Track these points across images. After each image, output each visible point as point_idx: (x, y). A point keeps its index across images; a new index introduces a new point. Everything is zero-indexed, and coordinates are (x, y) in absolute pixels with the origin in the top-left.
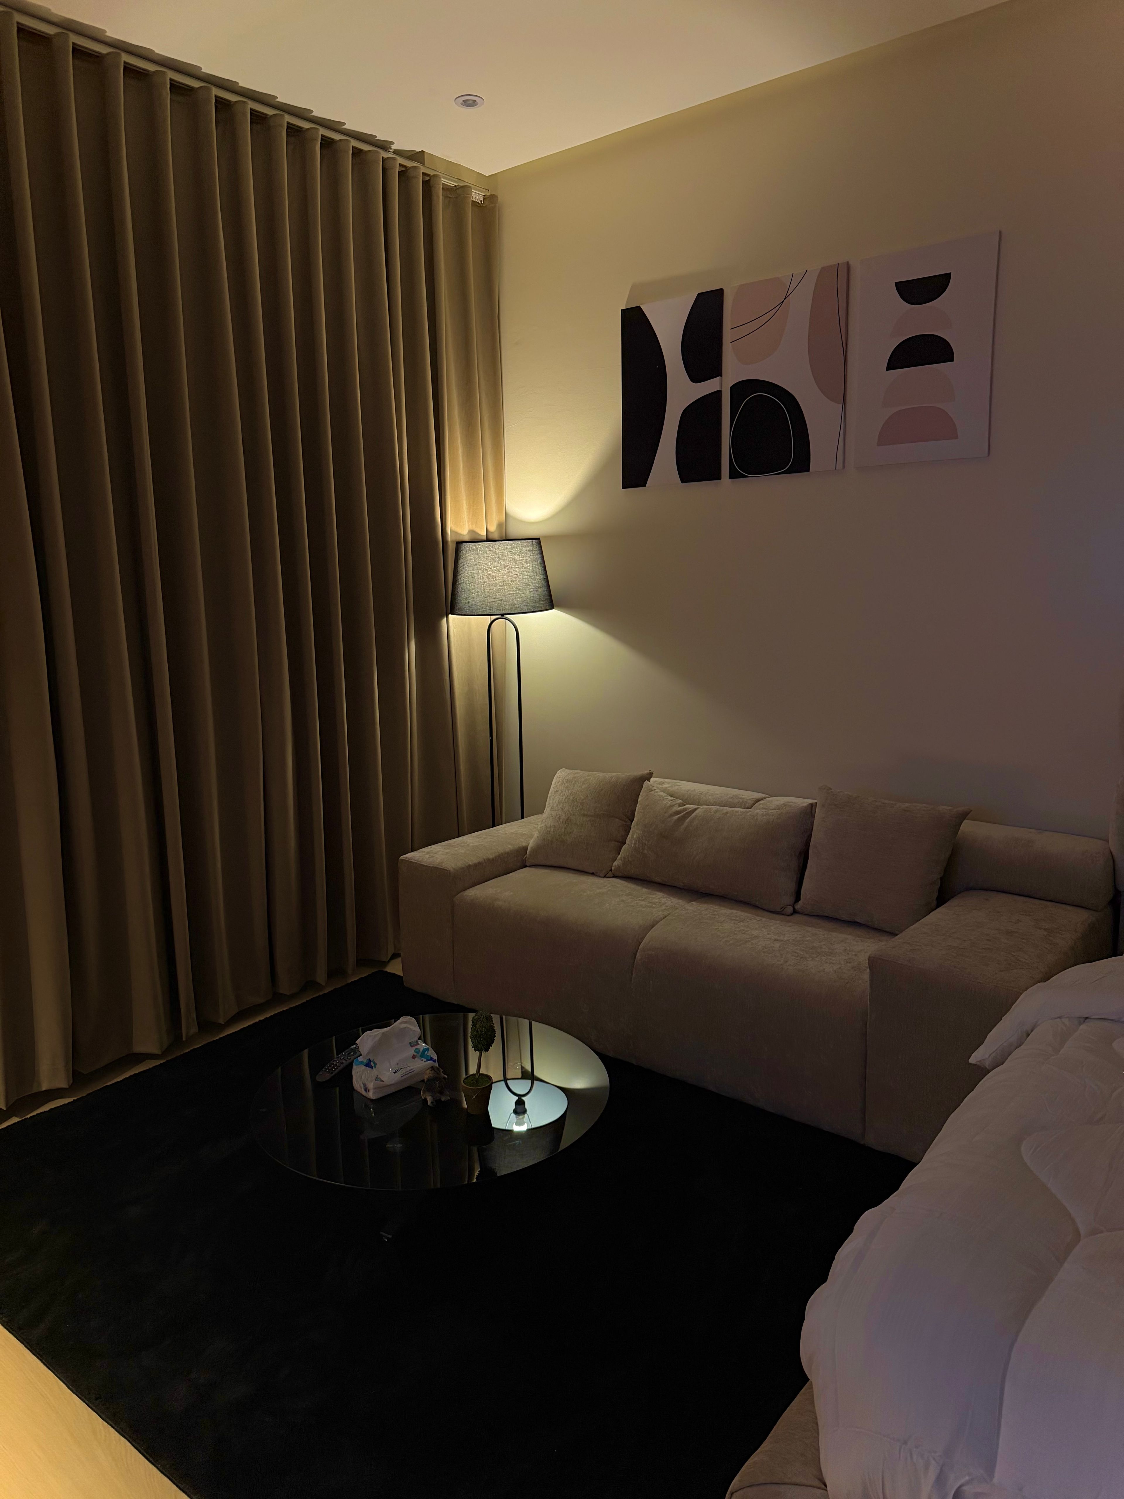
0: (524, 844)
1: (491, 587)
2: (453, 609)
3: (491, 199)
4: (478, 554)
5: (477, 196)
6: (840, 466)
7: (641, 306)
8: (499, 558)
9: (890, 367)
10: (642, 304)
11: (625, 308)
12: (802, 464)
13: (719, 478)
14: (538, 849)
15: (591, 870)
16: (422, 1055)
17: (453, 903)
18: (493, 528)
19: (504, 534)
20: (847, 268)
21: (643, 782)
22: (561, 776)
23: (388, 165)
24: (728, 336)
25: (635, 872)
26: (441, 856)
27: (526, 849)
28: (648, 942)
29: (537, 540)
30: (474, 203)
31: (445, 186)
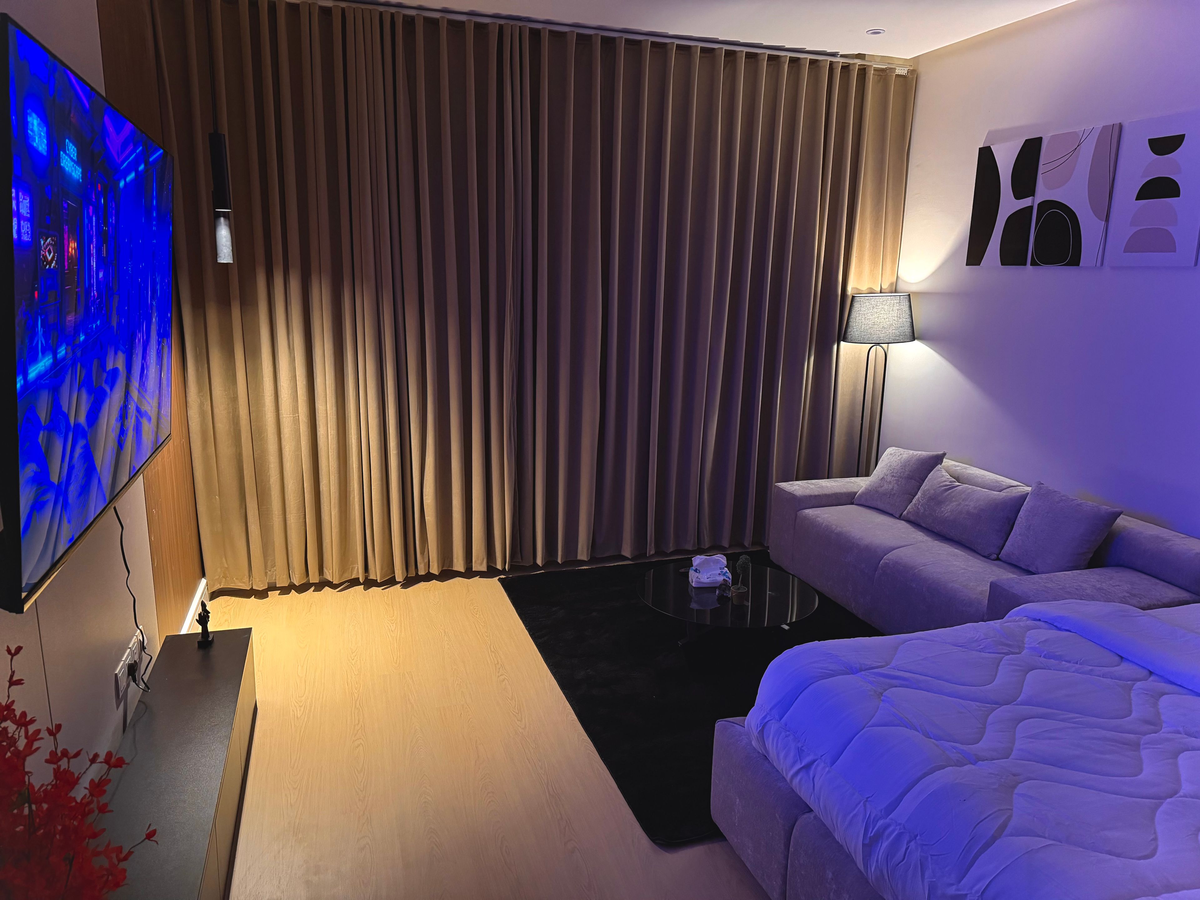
0: (856, 490)
1: (866, 326)
2: (843, 336)
3: (912, 72)
4: (861, 304)
5: (901, 71)
6: (1099, 264)
7: (991, 146)
8: (873, 307)
9: (1138, 198)
10: (992, 145)
11: (982, 146)
12: (1075, 261)
13: (1025, 264)
14: (863, 494)
15: (891, 512)
16: (724, 574)
17: (796, 515)
18: (885, 286)
19: (894, 290)
20: (1121, 127)
21: (938, 460)
22: (889, 450)
23: (834, 66)
24: (1041, 169)
25: (912, 518)
26: (797, 487)
27: (856, 493)
28: (889, 556)
29: (909, 295)
30: (898, 76)
31: (876, 70)
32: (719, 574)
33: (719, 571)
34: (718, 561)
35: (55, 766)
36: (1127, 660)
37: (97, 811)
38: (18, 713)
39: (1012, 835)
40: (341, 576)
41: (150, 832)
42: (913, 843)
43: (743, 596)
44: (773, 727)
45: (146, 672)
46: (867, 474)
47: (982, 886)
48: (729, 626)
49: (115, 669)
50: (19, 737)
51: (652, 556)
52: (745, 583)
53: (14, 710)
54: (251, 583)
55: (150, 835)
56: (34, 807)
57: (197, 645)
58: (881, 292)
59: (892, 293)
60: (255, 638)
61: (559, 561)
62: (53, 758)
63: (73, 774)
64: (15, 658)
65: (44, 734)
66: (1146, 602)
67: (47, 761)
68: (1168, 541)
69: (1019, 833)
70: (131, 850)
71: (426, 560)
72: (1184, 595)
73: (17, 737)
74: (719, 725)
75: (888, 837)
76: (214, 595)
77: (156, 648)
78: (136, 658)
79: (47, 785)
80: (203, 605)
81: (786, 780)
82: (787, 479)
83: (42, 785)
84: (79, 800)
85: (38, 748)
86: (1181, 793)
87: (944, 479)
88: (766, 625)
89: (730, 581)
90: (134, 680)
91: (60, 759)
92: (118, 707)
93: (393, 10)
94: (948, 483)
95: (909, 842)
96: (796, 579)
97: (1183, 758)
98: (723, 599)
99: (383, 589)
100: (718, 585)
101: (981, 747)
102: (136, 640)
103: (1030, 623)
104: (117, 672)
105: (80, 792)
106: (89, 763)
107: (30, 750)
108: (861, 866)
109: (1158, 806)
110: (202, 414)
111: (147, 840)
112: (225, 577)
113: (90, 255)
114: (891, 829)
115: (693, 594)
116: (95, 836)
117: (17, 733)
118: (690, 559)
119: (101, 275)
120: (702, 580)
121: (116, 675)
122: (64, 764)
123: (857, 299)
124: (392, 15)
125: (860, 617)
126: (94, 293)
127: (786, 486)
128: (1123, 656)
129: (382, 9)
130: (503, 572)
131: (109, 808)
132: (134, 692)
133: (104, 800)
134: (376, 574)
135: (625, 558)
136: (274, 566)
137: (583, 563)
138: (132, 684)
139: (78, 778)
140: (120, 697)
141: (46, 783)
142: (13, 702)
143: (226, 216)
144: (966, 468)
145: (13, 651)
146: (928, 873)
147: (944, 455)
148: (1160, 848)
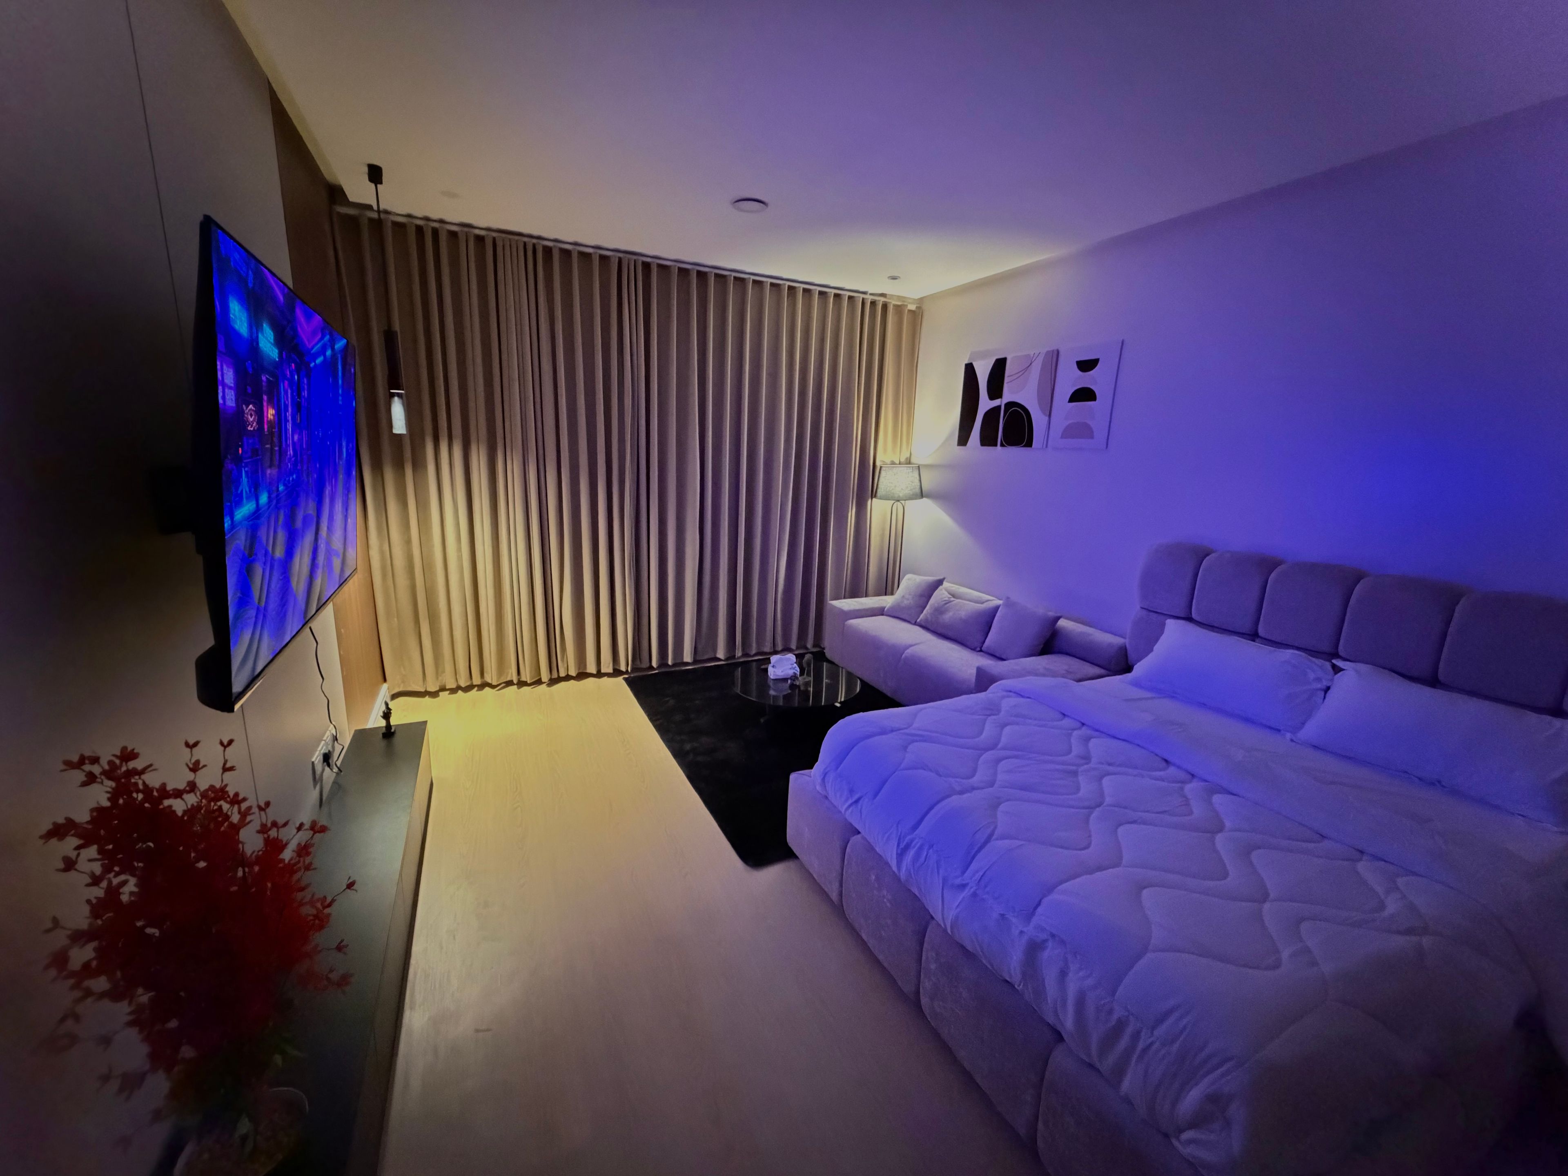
1: (890, 487)
2: (874, 495)
3: (918, 308)
4: (886, 472)
5: (912, 307)
6: (1044, 446)
7: (973, 363)
8: (895, 475)
9: (1070, 401)
10: (974, 361)
11: (967, 364)
12: (1029, 444)
13: (996, 445)
14: (890, 608)
15: (909, 620)
16: (794, 668)
17: (844, 624)
18: (903, 460)
19: (909, 462)
20: (1058, 352)
21: (940, 582)
22: (908, 576)
23: (865, 301)
24: (1006, 380)
25: (923, 624)
26: (844, 604)
27: (885, 608)
28: (909, 651)
29: (919, 467)
30: (910, 311)
31: (895, 306)
32: (790, 669)
33: (790, 666)
34: (789, 659)
35: (266, 836)
36: (1068, 716)
37: (303, 870)
38: (231, 794)
39: (997, 839)
40: (499, 678)
41: (351, 883)
42: (931, 850)
43: (807, 684)
44: (831, 776)
45: (338, 759)
46: (892, 594)
47: (978, 876)
48: (796, 705)
49: (312, 757)
50: (232, 814)
51: (739, 658)
52: (809, 675)
53: (227, 792)
54: (425, 686)
55: (350, 886)
56: (247, 870)
57: (381, 735)
58: (900, 464)
59: (907, 464)
60: (429, 727)
61: (670, 663)
62: (264, 829)
63: (281, 841)
64: (227, 749)
65: (255, 810)
66: (1078, 676)
67: (258, 832)
68: (1091, 635)
69: (1003, 837)
70: (335, 898)
71: (566, 665)
72: (1102, 671)
73: (229, 813)
74: (793, 777)
75: (914, 847)
76: (394, 697)
77: (346, 739)
78: (330, 748)
79: (258, 852)
80: (387, 704)
81: (841, 812)
82: (837, 598)
83: (254, 852)
84: (287, 861)
85: (251, 821)
86: (1105, 804)
87: (944, 596)
88: (823, 704)
89: (798, 673)
90: (329, 765)
91: (270, 829)
92: (315, 787)
93: (534, 241)
94: (947, 599)
95: (929, 849)
96: (844, 670)
97: (1106, 781)
98: (793, 687)
99: (532, 688)
100: (789, 677)
101: (975, 780)
102: (330, 734)
103: (1005, 693)
104: (313, 760)
105: (287, 855)
106: (296, 831)
107: (243, 823)
108: (895, 868)
109: (1091, 813)
110: (382, 552)
111: (348, 891)
112: (403, 682)
113: (287, 421)
114: (917, 840)
115: (771, 684)
116: (302, 889)
117: (230, 810)
118: (769, 659)
119: (296, 437)
120: (777, 673)
121: (313, 763)
122: (273, 833)
123: (883, 469)
124: (534, 245)
125: (889, 694)
126: (290, 453)
127: (836, 603)
128: (1066, 713)
129: (526, 239)
130: (627, 672)
131: (313, 866)
132: (329, 775)
133: (308, 860)
134: (526, 676)
135: (719, 660)
136: (444, 672)
137: (687, 664)
138: (327, 769)
139: (286, 844)
140: (316, 779)
141: (257, 849)
142: (226, 785)
143: (399, 395)
144: (959, 588)
145: (226, 743)
146: (941, 871)
147: (944, 579)
148: (1093, 843)
